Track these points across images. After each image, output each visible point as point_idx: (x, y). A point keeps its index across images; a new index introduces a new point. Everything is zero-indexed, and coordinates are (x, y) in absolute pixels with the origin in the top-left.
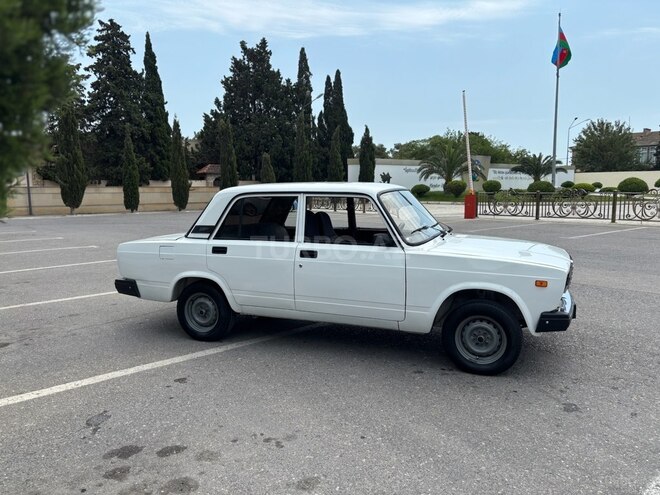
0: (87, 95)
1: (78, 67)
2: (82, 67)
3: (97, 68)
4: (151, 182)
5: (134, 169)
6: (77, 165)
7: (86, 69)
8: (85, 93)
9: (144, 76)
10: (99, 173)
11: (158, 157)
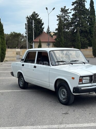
0: (70, 19)
1: (68, 10)
2: (69, 10)
3: (74, 9)
4: (88, 47)
5: (79, 43)
6: (62, 42)
7: (71, 10)
8: (70, 18)
9: (89, 10)
10: (71, 44)
11: (91, 38)
